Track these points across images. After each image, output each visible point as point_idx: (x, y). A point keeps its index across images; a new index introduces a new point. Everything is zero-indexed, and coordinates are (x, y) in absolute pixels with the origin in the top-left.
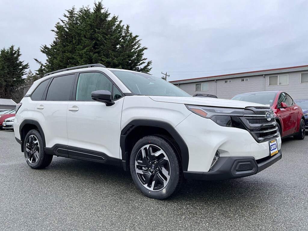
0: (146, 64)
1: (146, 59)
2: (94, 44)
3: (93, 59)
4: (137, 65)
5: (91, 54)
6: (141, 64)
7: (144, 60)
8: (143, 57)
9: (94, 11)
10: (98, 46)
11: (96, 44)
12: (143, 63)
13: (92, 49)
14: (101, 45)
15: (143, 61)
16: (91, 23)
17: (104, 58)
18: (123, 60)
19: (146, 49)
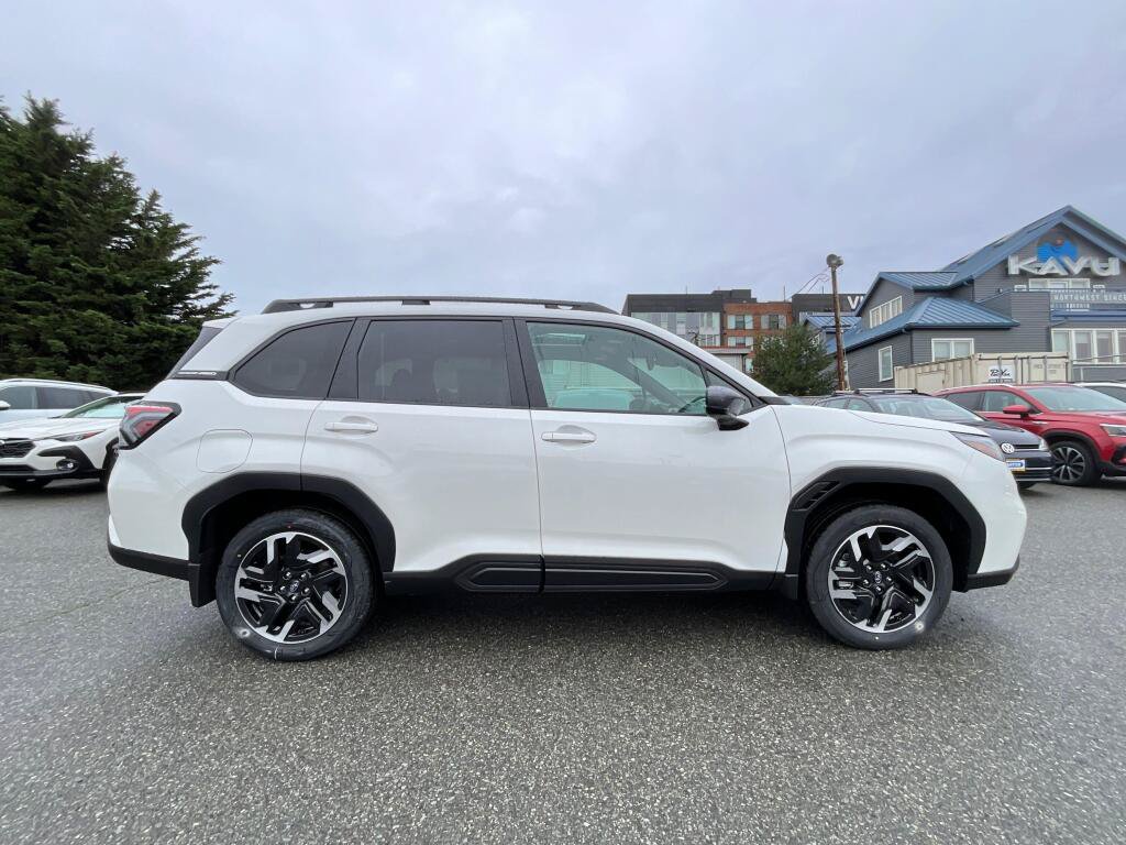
0: (215, 300)
1: (215, 287)
2: (36, 215)
3: (29, 258)
4: (189, 298)
5: (22, 242)
6: (202, 296)
7: (210, 287)
8: (207, 281)
9: (29, 119)
10: (48, 223)
11: (40, 217)
12: (209, 295)
13: (26, 228)
14: (63, 224)
15: (207, 290)
16: (19, 152)
17: (79, 262)
18: (148, 278)
19: (216, 262)
